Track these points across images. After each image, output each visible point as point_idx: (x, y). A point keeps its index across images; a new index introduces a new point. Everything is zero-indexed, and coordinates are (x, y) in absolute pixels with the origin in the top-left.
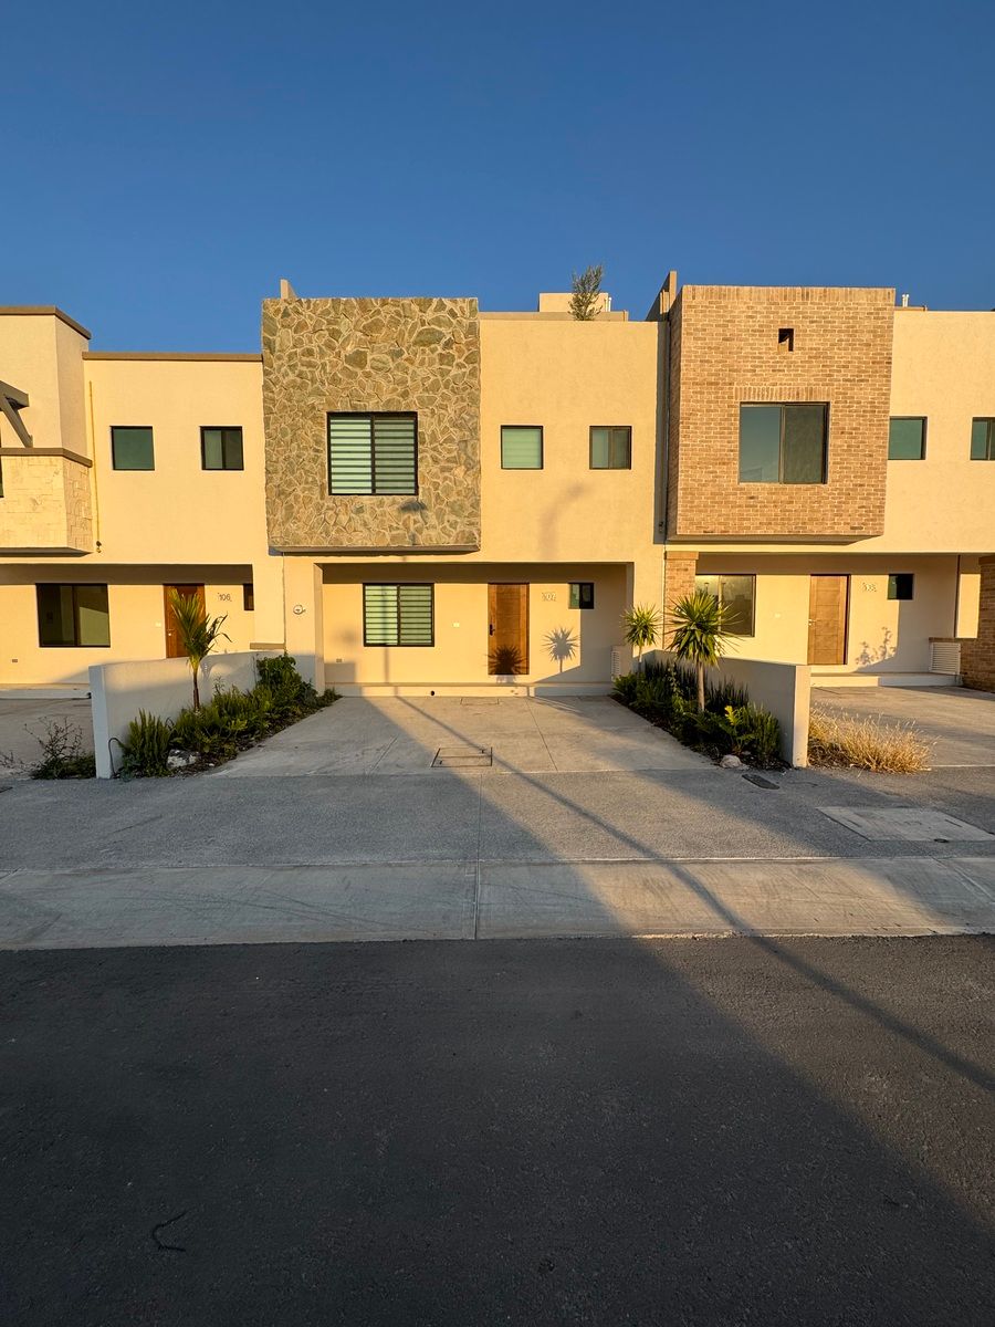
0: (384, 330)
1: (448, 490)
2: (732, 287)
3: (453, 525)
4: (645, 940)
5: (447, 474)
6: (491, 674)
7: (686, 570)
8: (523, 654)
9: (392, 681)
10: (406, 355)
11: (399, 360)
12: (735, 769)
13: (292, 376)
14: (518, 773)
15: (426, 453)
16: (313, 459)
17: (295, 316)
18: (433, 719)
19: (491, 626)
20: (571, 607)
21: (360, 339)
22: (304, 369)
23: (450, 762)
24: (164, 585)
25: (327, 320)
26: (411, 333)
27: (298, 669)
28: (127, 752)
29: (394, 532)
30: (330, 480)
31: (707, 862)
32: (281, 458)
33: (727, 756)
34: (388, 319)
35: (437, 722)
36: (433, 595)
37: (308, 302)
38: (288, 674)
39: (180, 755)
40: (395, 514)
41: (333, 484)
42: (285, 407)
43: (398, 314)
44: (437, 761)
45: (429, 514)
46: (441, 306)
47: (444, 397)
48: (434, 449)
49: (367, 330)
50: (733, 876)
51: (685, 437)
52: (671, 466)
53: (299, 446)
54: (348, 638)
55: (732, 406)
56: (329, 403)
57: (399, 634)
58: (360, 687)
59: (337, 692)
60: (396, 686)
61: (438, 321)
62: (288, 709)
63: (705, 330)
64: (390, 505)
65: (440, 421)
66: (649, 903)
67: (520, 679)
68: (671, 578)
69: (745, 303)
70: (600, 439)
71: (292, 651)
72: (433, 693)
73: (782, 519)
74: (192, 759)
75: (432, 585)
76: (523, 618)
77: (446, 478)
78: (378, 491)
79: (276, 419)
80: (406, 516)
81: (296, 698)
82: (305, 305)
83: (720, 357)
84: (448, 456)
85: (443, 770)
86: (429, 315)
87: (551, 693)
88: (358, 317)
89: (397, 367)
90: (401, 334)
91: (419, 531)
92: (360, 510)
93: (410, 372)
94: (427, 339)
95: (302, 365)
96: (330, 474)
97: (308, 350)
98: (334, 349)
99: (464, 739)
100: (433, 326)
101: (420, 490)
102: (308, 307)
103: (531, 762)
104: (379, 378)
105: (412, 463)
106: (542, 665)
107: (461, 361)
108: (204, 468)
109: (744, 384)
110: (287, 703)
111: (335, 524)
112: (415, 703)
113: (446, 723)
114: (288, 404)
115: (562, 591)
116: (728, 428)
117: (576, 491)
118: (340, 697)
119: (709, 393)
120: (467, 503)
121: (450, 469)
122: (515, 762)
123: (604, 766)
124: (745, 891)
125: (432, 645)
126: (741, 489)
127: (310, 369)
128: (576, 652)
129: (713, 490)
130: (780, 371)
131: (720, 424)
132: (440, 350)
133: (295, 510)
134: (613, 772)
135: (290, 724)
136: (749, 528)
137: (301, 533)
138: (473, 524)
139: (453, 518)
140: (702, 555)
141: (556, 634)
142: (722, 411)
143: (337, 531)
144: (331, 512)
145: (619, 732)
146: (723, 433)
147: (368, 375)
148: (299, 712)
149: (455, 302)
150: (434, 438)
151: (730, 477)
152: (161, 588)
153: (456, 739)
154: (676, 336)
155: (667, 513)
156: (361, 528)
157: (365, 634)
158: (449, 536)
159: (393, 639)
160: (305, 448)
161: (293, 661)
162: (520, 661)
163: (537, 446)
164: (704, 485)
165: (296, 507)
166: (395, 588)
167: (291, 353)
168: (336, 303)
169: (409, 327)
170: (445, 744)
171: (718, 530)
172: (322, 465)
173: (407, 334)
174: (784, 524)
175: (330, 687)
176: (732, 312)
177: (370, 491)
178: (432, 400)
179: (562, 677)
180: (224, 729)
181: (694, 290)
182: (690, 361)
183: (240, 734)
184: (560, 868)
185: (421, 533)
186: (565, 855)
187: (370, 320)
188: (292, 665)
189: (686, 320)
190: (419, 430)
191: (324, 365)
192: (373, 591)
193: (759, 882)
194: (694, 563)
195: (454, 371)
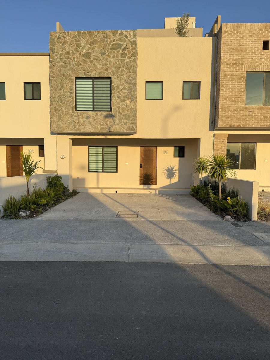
0: (99, 44)
1: (123, 109)
2: (243, 24)
3: (126, 124)
4: (179, 264)
5: (123, 103)
6: (141, 184)
7: (223, 142)
8: (154, 176)
9: (100, 186)
10: (107, 54)
11: (104, 56)
12: (229, 221)
13: (61, 63)
14: (147, 220)
15: (115, 94)
16: (69, 96)
17: (63, 39)
18: (116, 201)
19: (141, 165)
20: (174, 157)
21: (89, 47)
22: (66, 60)
23: (123, 216)
24: (6, 145)
25: (75, 40)
26: (109, 45)
27: (63, 181)
28: (5, 210)
29: (102, 127)
30: (76, 105)
31: (205, 246)
32: (57, 96)
33: (226, 216)
34: (100, 39)
35: (118, 202)
36: (117, 151)
37: (68, 33)
38: (59, 183)
39: (24, 212)
40: (102, 119)
41: (77, 106)
42: (58, 75)
43: (104, 37)
44: (118, 215)
45: (116, 119)
46: (122, 34)
47: (122, 71)
48: (118, 92)
49: (92, 44)
50: (212, 249)
51: (222, 86)
52: (217, 98)
53: (64, 91)
54: (82, 168)
55: (242, 73)
56: (76, 73)
57: (103, 167)
58: (87, 189)
59: (78, 191)
60: (102, 188)
61: (120, 40)
62: (60, 197)
63: (231, 42)
64: (100, 116)
65: (120, 81)
66: (183, 255)
67: (153, 186)
68: (216, 145)
69: (248, 30)
70: (187, 86)
71: (60, 173)
72: (117, 192)
73: (264, 121)
74: (28, 213)
75: (117, 147)
76: (154, 161)
77: (123, 104)
78: (95, 109)
79: (55, 80)
80: (107, 120)
81: (62, 192)
82: (67, 34)
83: (238, 53)
84: (124, 95)
85: (120, 218)
86: (117, 37)
87: (164, 193)
88: (88, 38)
89: (104, 59)
90: (105, 45)
91: (112, 126)
92: (88, 117)
93: (109, 60)
94: (116, 47)
95: (66, 58)
96: (76, 102)
97: (68, 52)
98: (78, 52)
99: (128, 208)
100: (118, 42)
101: (112, 109)
102: (68, 35)
103: (152, 217)
104: (96, 63)
105: (109, 98)
106: (162, 181)
107: (130, 56)
108: (25, 99)
109: (248, 64)
110: (59, 194)
111: (78, 123)
112: (109, 195)
113: (122, 203)
114: (59, 74)
115: (171, 150)
116: (241, 83)
117: (177, 108)
118: (79, 193)
119: (233, 68)
120: (131, 115)
121: (124, 101)
122: (147, 216)
123: (179, 218)
124: (215, 253)
125: (117, 172)
126: (246, 108)
127: (69, 60)
128: (177, 175)
129: (234, 108)
130: (263, 58)
131: (237, 81)
132: (121, 51)
133: (62, 117)
134: (182, 220)
135: (61, 202)
136: (249, 124)
137: (64, 126)
138: (133, 123)
139: (125, 121)
140: (229, 135)
141: (168, 168)
142: (238, 75)
143: (79, 126)
144: (76, 118)
145: (189, 207)
146: (238, 84)
147: (92, 62)
148: (63, 198)
149: (127, 32)
150: (118, 88)
151: (241, 103)
152: (5, 146)
153: (125, 208)
154: (219, 43)
155: (215, 118)
156: (88, 125)
157: (89, 167)
158: (124, 128)
159: (100, 169)
160: (66, 92)
161: (61, 178)
162: (153, 179)
163: (161, 90)
164: (230, 106)
165: (62, 116)
166: (101, 148)
167: (61, 54)
168: (79, 33)
169: (108, 42)
170: (121, 210)
171: (236, 125)
172: (73, 99)
173: (107, 45)
174: (264, 123)
175: (75, 189)
176: (243, 34)
177: (92, 109)
178: (117, 72)
179: (171, 186)
180: (38, 203)
181: (227, 25)
182: (225, 55)
183: (44, 205)
184: (156, 245)
185: (112, 127)
186: (159, 242)
187: (93, 40)
188: (61, 179)
189: (223, 38)
190: (112, 84)
191: (74, 58)
192: (93, 149)
193: (220, 251)
194: (226, 139)
195: (127, 60)
